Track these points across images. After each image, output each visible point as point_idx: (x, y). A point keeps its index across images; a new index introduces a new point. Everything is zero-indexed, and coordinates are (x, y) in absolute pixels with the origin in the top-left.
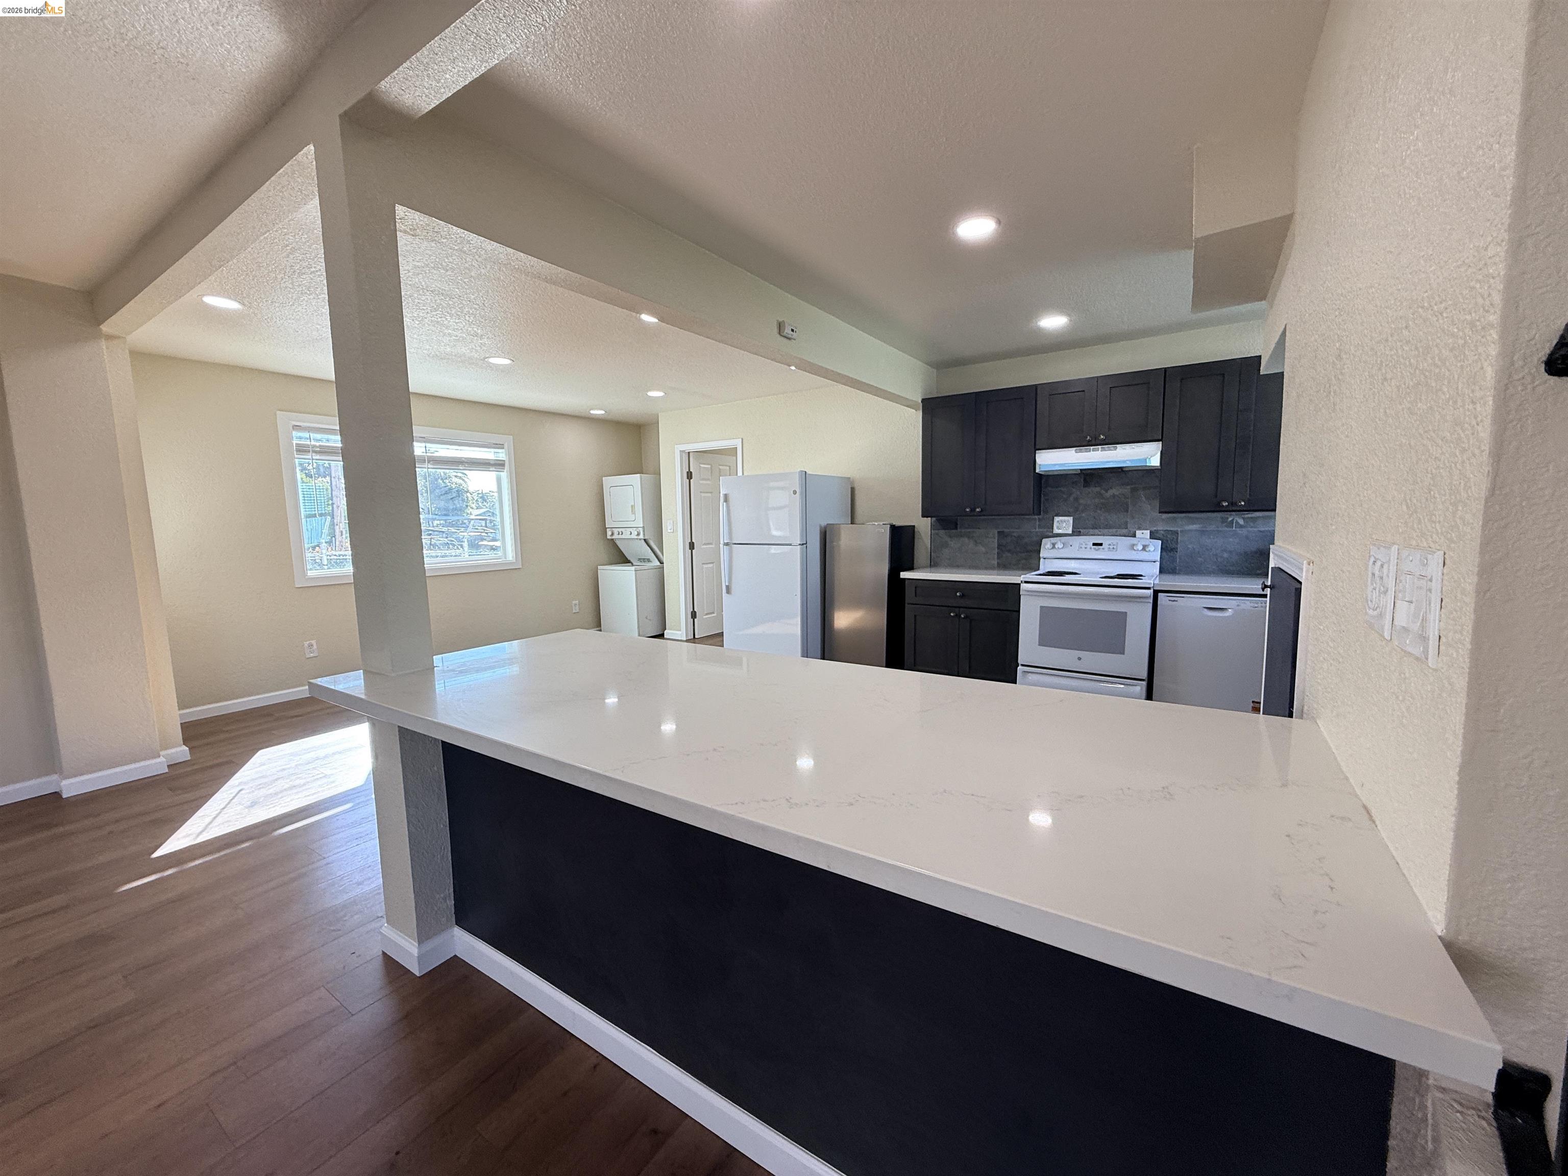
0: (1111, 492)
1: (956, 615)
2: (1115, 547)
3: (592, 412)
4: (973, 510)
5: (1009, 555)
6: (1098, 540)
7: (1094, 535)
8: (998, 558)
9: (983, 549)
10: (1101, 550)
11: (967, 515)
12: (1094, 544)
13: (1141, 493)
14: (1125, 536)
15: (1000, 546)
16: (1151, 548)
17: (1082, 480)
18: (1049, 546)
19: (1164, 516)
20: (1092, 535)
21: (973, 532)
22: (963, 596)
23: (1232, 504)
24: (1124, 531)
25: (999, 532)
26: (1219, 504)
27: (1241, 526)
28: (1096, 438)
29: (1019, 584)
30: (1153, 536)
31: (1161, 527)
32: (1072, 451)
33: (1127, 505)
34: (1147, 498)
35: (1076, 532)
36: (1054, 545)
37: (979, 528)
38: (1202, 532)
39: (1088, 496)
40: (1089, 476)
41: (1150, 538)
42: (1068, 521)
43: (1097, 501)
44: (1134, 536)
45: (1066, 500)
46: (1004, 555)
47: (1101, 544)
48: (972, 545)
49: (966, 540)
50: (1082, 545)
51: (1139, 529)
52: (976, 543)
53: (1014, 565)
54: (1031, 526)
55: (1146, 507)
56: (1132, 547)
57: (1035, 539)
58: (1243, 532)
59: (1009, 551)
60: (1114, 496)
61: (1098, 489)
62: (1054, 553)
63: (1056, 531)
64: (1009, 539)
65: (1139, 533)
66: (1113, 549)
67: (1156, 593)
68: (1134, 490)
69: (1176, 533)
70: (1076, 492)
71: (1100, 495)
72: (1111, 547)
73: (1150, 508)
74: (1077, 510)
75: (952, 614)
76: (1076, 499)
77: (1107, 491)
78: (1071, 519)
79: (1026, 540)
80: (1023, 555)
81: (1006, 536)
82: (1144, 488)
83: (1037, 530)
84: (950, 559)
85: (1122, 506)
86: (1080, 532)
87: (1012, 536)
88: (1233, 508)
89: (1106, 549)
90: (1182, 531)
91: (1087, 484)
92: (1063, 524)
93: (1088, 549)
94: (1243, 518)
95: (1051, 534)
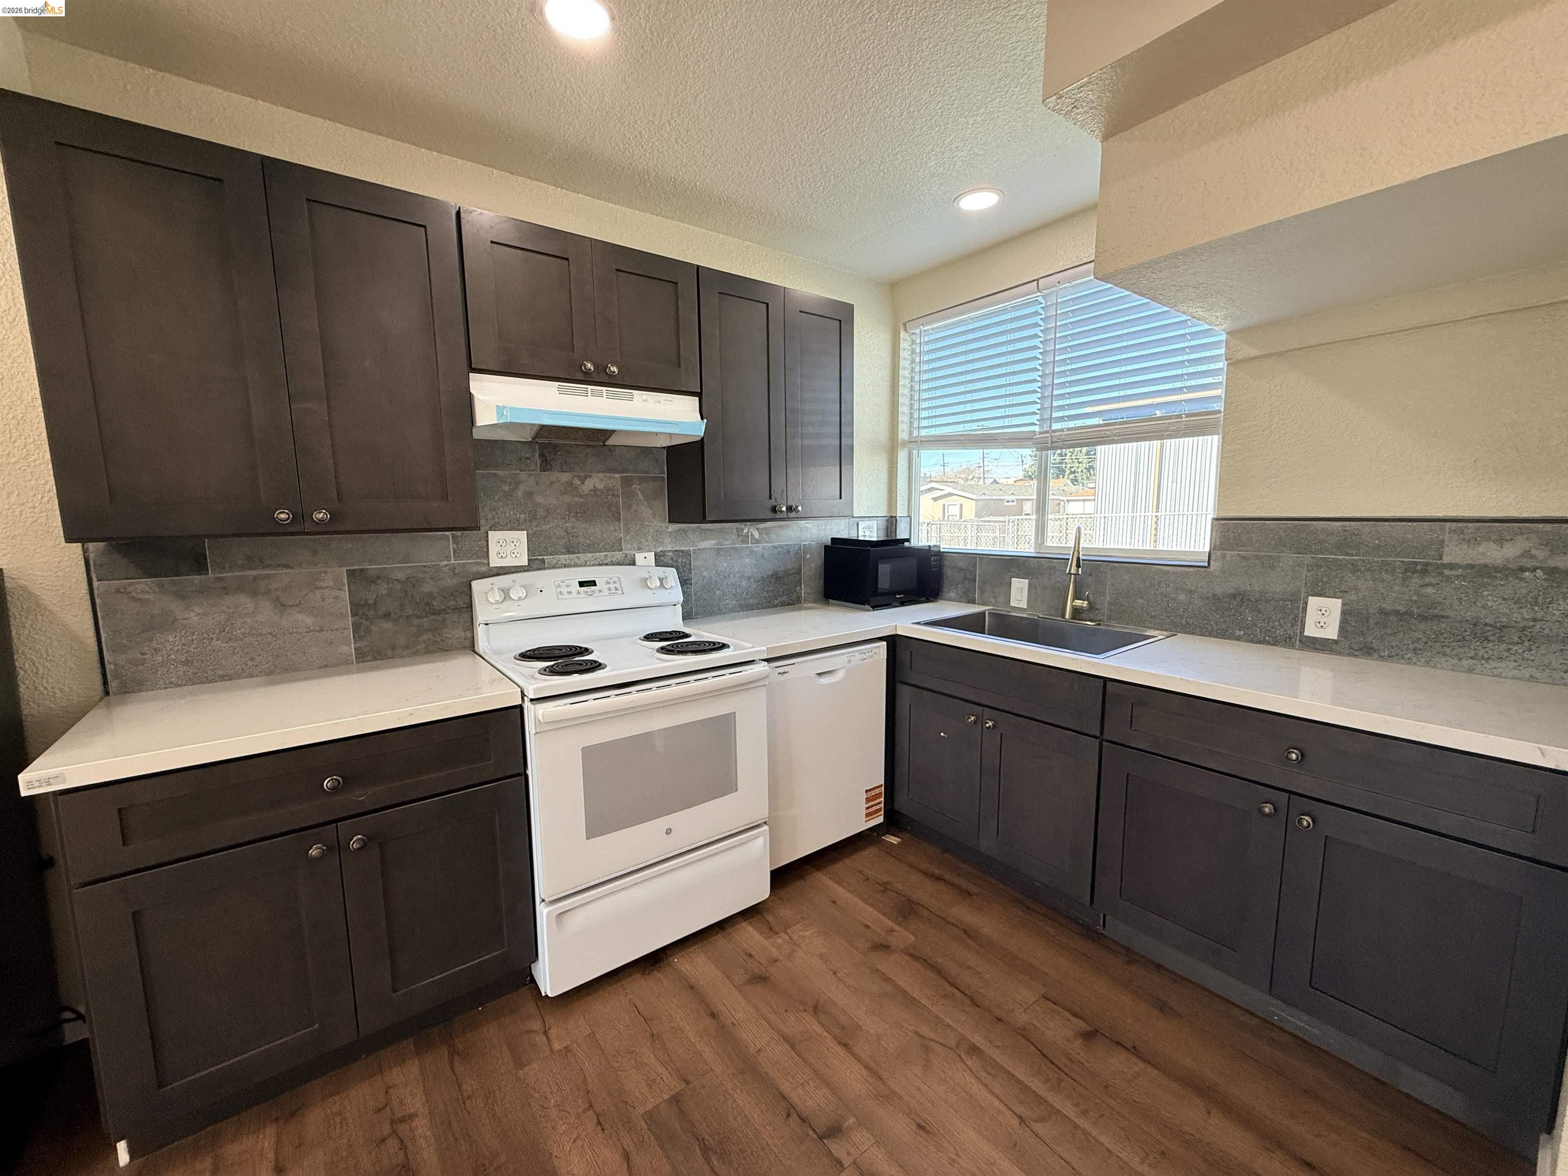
0: (587, 483)
1: (330, 849)
2: (618, 586)
5: (387, 625)
6: (586, 574)
7: (570, 566)
9: (309, 621)
10: (597, 594)
12: (582, 584)
13: (636, 487)
14: (619, 564)
15: (358, 607)
16: (666, 582)
17: (537, 455)
18: (491, 594)
20: (565, 566)
21: (268, 577)
22: (348, 782)
23: (790, 509)
24: (617, 555)
25: (351, 574)
27: (758, 542)
28: (602, 370)
29: (520, 709)
30: (660, 561)
31: (669, 546)
33: (618, 508)
34: (646, 497)
35: (535, 564)
36: (498, 593)
37: (287, 566)
38: (718, 550)
39: (549, 489)
40: (549, 449)
41: (656, 566)
42: (519, 540)
43: (567, 499)
44: (633, 563)
45: (508, 495)
46: (374, 628)
47: (593, 583)
48: (266, 612)
49: (246, 602)
50: (561, 586)
51: (640, 549)
52: (281, 606)
53: (406, 647)
54: (437, 554)
55: (646, 512)
56: (644, 583)
57: (450, 582)
58: (758, 548)
59: (387, 616)
60: (593, 491)
61: (565, 477)
62: (504, 609)
63: (495, 561)
64: (383, 589)
65: (638, 557)
66: (617, 590)
68: (627, 482)
69: (687, 554)
70: (528, 481)
71: (570, 488)
72: (612, 586)
74: (533, 517)
75: (314, 852)
76: (529, 494)
78: (523, 535)
79: (427, 588)
80: (425, 622)
81: (374, 582)
82: (641, 480)
83: (453, 562)
84: (187, 662)
85: (607, 510)
86: (543, 561)
87: (389, 581)
89: (606, 592)
90: (694, 552)
92: (507, 546)
93: (574, 594)
94: (758, 529)
95: (484, 569)
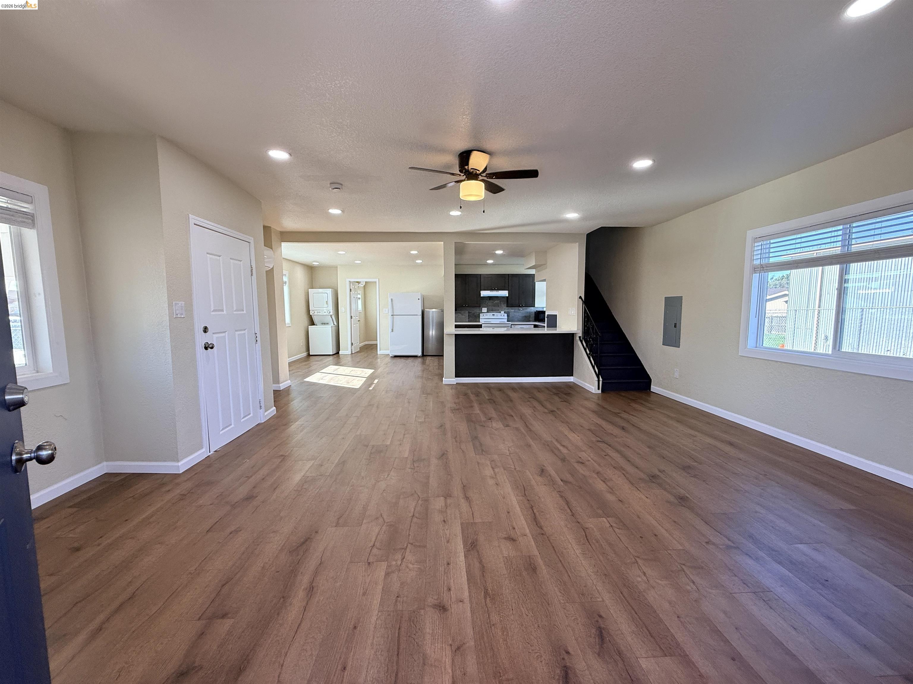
0: (495, 302)
2: (497, 315)
3: (313, 263)
4: (465, 306)
6: (493, 314)
7: (492, 312)
8: (468, 319)
9: (464, 317)
11: (464, 307)
15: (468, 316)
16: (505, 316)
18: (482, 315)
19: (507, 308)
23: (522, 305)
24: (498, 312)
25: (468, 312)
26: (520, 305)
27: (521, 310)
28: (495, 289)
29: (482, 325)
31: (506, 311)
32: (489, 291)
33: (499, 305)
34: (503, 304)
35: (488, 312)
36: (483, 315)
38: (515, 312)
39: (490, 303)
40: (490, 298)
41: (504, 313)
43: (492, 304)
44: (500, 313)
45: (486, 304)
46: (470, 318)
49: (459, 314)
50: (490, 315)
52: (462, 315)
54: (476, 310)
56: (501, 315)
57: (478, 314)
60: (496, 303)
61: (492, 301)
62: (484, 317)
63: (483, 312)
64: (471, 314)
65: (502, 312)
67: (511, 325)
68: (500, 302)
69: (509, 312)
70: (488, 302)
73: (504, 306)
74: (488, 306)
77: (494, 301)
78: (486, 308)
79: (475, 314)
80: (475, 318)
82: (503, 301)
83: (478, 311)
85: (497, 305)
88: (522, 306)
89: (495, 316)
90: (511, 311)
91: (490, 299)
92: (484, 310)
95: (481, 312)
